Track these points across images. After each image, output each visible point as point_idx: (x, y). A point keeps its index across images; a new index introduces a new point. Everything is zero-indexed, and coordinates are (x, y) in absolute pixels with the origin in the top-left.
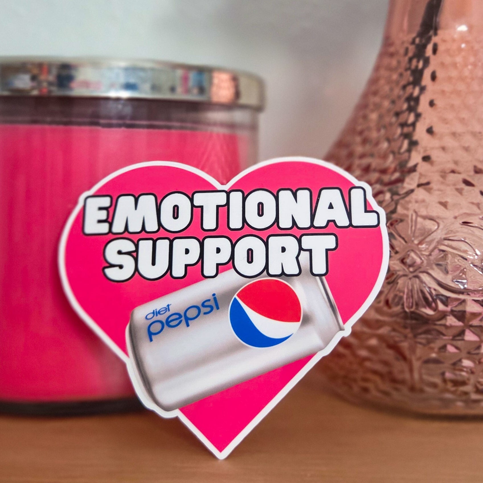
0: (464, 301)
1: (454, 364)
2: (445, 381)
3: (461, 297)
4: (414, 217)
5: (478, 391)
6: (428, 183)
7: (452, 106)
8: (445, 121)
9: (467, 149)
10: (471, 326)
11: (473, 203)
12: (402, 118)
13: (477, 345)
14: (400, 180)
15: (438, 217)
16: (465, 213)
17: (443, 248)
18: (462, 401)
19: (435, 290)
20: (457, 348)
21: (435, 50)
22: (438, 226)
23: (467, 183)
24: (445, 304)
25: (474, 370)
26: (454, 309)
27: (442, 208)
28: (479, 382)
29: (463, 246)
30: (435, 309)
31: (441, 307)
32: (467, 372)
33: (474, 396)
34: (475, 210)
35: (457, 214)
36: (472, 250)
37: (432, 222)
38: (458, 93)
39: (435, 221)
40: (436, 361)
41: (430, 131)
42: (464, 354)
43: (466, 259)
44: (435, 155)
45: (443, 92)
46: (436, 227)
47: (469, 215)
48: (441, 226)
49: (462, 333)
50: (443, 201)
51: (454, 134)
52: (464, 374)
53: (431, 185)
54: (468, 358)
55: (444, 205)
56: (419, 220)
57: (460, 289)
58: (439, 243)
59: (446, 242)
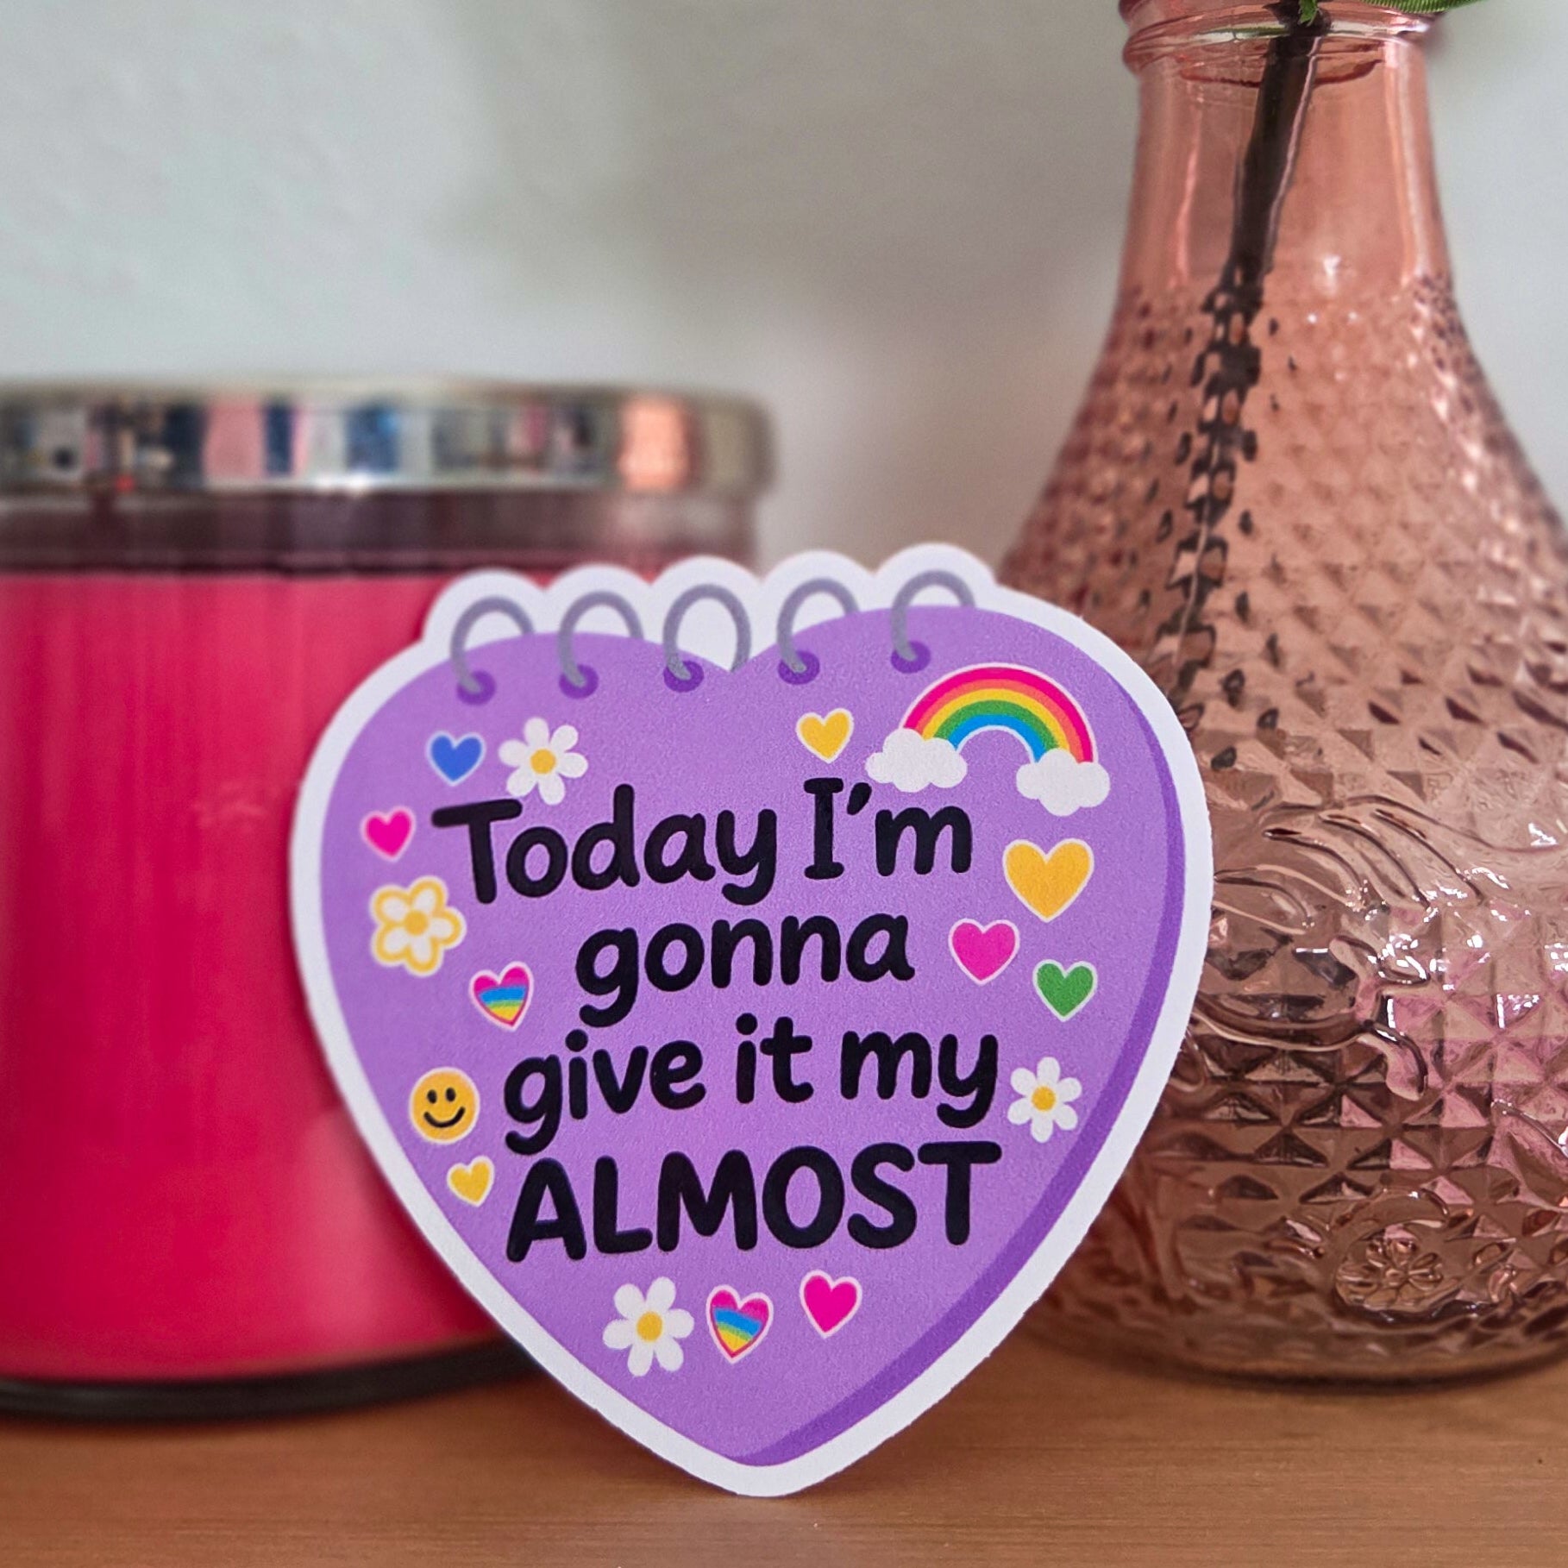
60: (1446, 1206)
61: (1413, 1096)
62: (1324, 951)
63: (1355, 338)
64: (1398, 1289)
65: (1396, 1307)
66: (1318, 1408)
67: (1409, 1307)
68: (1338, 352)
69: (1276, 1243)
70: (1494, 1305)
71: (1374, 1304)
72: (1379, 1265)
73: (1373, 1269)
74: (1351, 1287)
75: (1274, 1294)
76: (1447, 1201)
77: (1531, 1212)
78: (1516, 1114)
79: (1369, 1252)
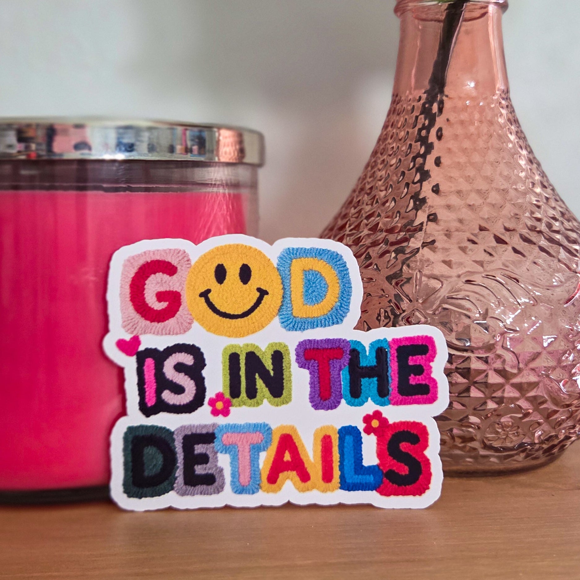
0: (469, 358)
1: (461, 420)
2: (453, 437)
4: (418, 277)
5: (485, 447)
6: (433, 242)
7: (458, 164)
8: (451, 179)
9: (471, 207)
10: (476, 382)
11: (476, 262)
13: (482, 401)
14: (406, 240)
15: (442, 276)
16: (468, 272)
17: (446, 306)
18: (470, 457)
20: (463, 404)
21: (441, 110)
22: (442, 285)
23: (471, 242)
24: (450, 361)
25: (480, 426)
26: (458, 366)
27: (446, 266)
28: (487, 438)
29: (467, 304)
32: (474, 428)
33: (483, 452)
34: (479, 268)
35: (460, 273)
36: (476, 308)
37: (436, 281)
38: (464, 150)
39: (439, 280)
42: (470, 410)
43: (469, 317)
44: (442, 214)
45: (449, 150)
46: (440, 286)
47: (472, 273)
48: (445, 285)
49: (468, 390)
50: (447, 259)
51: (459, 192)
52: (470, 430)
53: (436, 244)
54: (474, 415)
55: (448, 263)
56: (424, 279)
58: (443, 301)
59: (450, 301)
60: (523, 409)
61: (515, 371)
62: (485, 322)
63: (482, 110)
64: (505, 439)
65: (503, 445)
66: (472, 482)
67: (509, 445)
68: (477, 116)
69: (463, 424)
70: (535, 444)
71: (496, 444)
72: (500, 430)
73: (498, 433)
74: (489, 439)
75: (462, 442)
76: (523, 407)
77: (550, 411)
78: (548, 376)
79: (497, 426)
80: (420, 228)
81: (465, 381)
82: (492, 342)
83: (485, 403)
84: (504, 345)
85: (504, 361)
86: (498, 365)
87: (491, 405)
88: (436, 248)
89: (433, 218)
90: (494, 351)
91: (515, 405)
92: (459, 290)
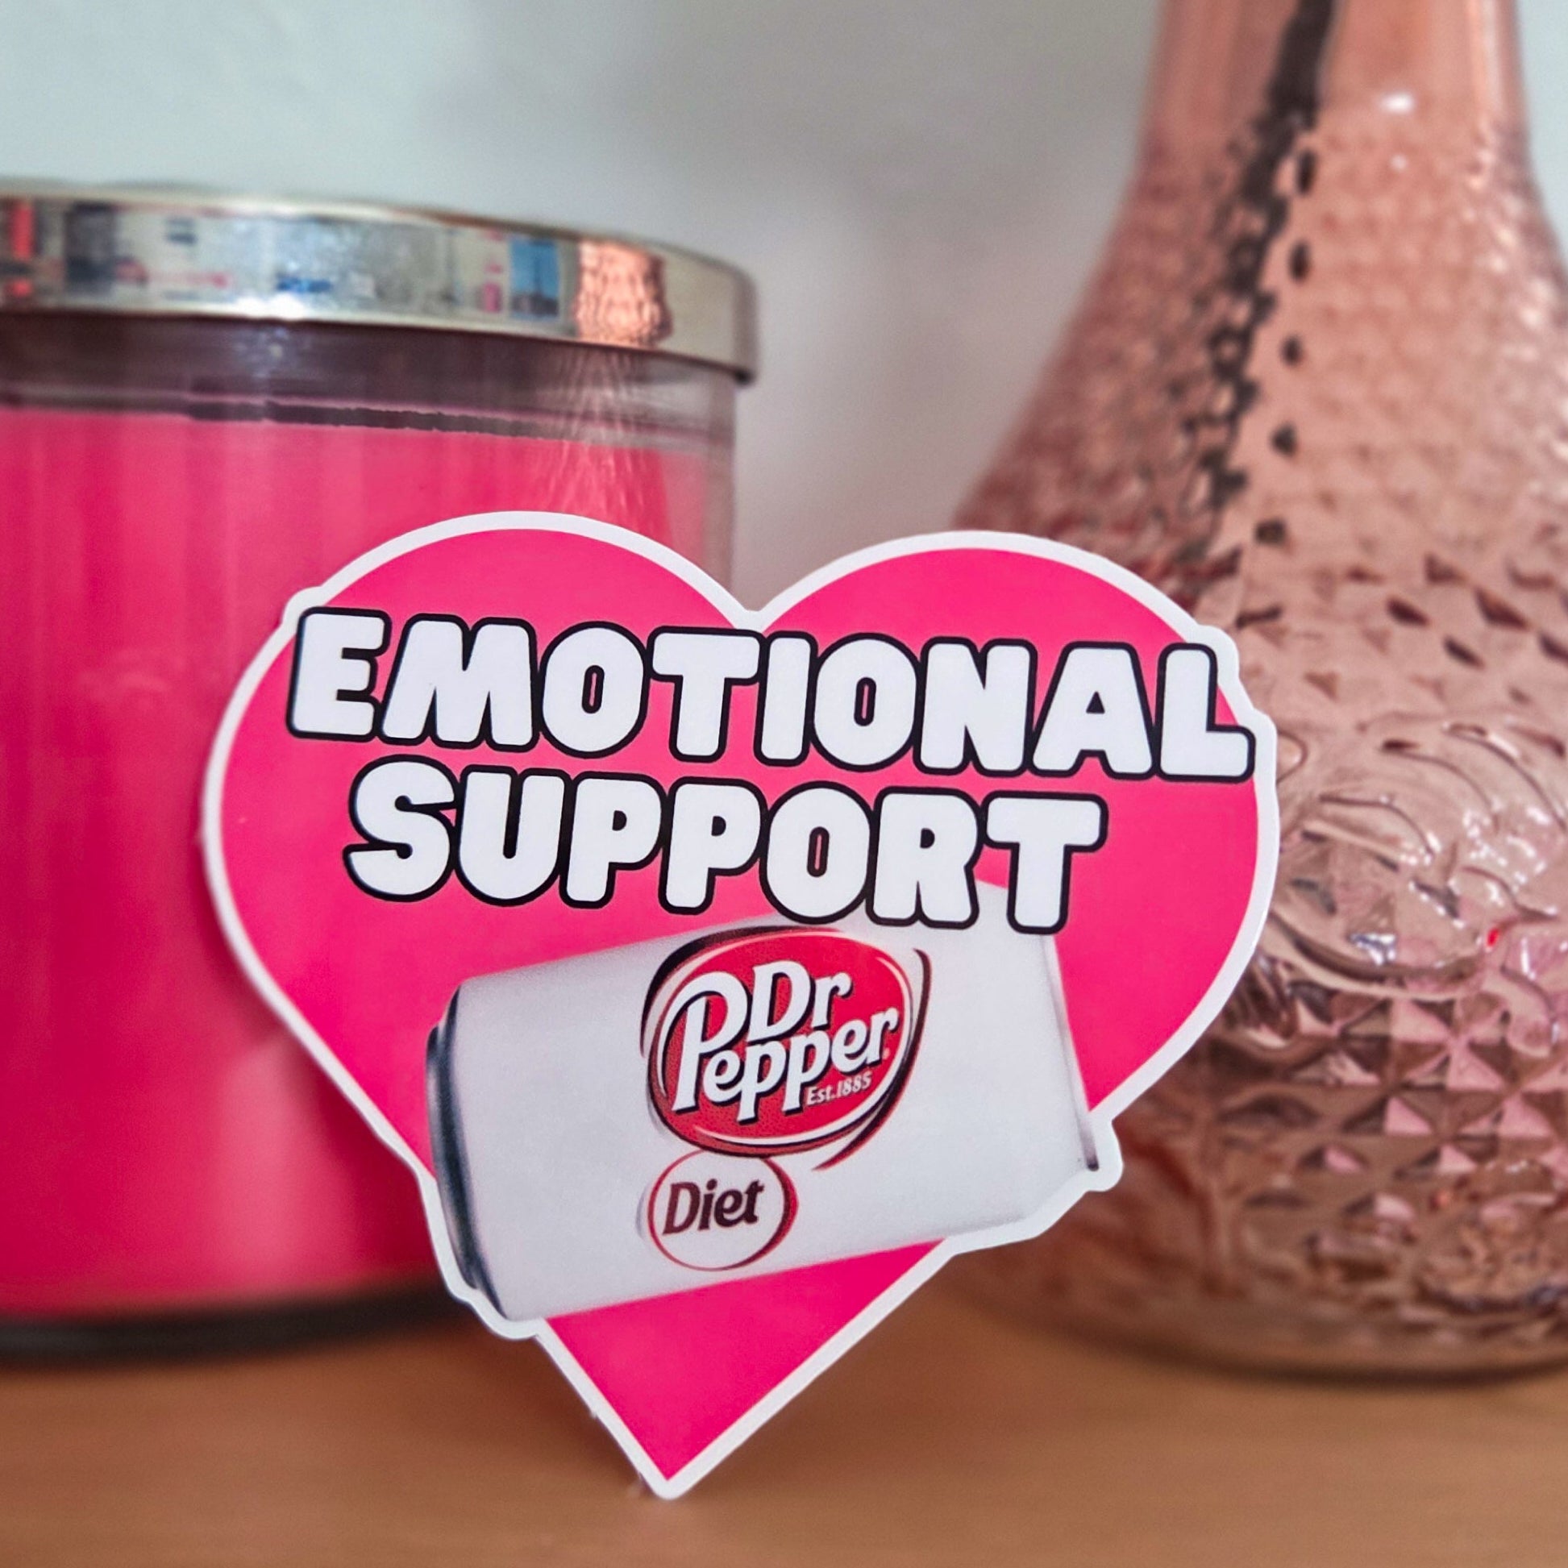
0: (1386, 1003)
1: (1352, 1210)
2: (1316, 1262)
3: (1377, 991)
5: (1425, 1296)
6: (1273, 613)
7: (1359, 360)
8: (1332, 408)
9: (1405, 503)
10: (1408, 1086)
11: (1419, 681)
12: (1195, 401)
13: (1426, 1149)
15: (1306, 727)
16: (1394, 714)
17: (1316, 826)
18: (1372, 1328)
19: (1289, 966)
20: (1360, 1158)
21: (1306, 178)
22: (1306, 755)
23: (1404, 613)
24: (1322, 1013)
25: (1415, 1230)
26: (1352, 1031)
27: (1319, 695)
28: (1429, 1269)
29: (1387, 824)
30: (1289, 1031)
31: (1307, 1022)
32: (1389, 1236)
33: (1412, 1313)
34: (1427, 701)
35: (1365, 715)
36: (1416, 838)
37: (1285, 742)
38: (1379, 318)
39: (1296, 738)
40: (1290, 1201)
41: (1284, 442)
42: (1382, 1175)
43: (1394, 867)
44: (1301, 521)
45: (1329, 315)
46: (1296, 759)
47: (1403, 718)
48: (1313, 756)
49: (1377, 1110)
50: (1322, 669)
51: (1363, 454)
52: (1379, 1240)
53: (1284, 619)
54: (1394, 1192)
55: (1325, 684)
57: (1372, 963)
58: (1307, 810)
59: (1330, 809)
60: (1559, 1179)
61: (1542, 1052)
62: (1446, 883)
65: (1487, 1293)
67: (1503, 1292)
68: (1424, 204)
69: (1357, 1224)
71: (1461, 1289)
72: (1475, 1247)
74: (1442, 1272)
75: (1347, 1281)
76: (1558, 1173)
79: (1467, 1230)
80: (1228, 566)
81: (1370, 1079)
82: (1467, 952)
83: (1433, 1157)
84: (1510, 965)
85: (1506, 1017)
86: (1485, 1031)
87: (1453, 1163)
88: (1282, 632)
89: (1271, 533)
90: (1473, 982)
91: (1532, 1162)
92: (1360, 775)
